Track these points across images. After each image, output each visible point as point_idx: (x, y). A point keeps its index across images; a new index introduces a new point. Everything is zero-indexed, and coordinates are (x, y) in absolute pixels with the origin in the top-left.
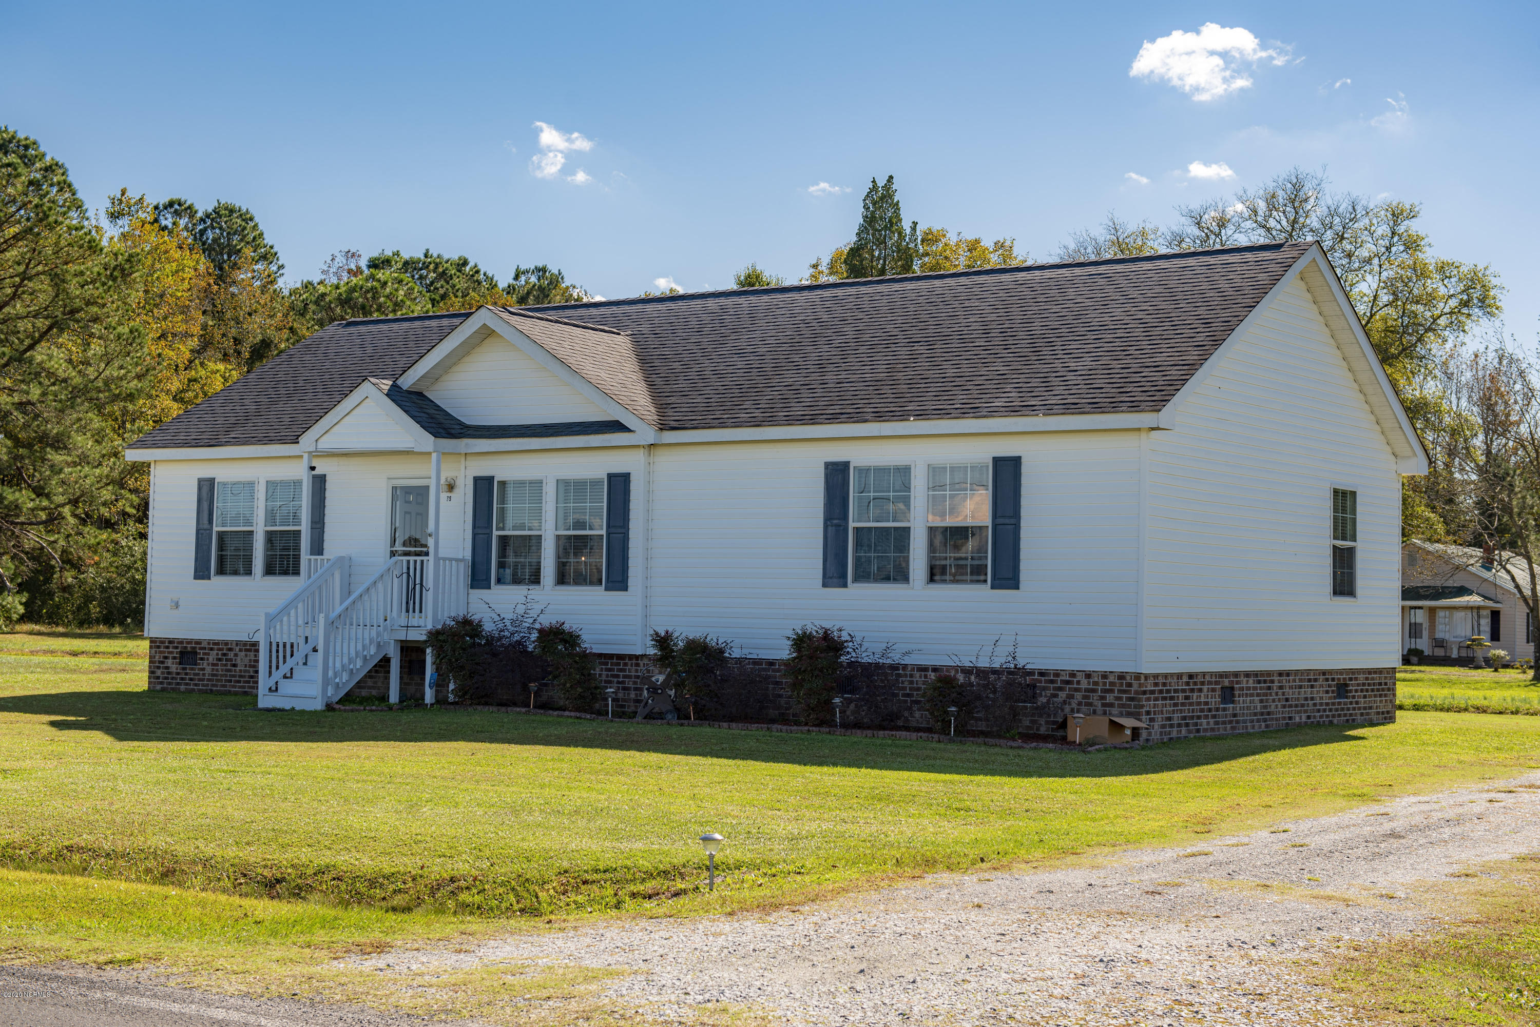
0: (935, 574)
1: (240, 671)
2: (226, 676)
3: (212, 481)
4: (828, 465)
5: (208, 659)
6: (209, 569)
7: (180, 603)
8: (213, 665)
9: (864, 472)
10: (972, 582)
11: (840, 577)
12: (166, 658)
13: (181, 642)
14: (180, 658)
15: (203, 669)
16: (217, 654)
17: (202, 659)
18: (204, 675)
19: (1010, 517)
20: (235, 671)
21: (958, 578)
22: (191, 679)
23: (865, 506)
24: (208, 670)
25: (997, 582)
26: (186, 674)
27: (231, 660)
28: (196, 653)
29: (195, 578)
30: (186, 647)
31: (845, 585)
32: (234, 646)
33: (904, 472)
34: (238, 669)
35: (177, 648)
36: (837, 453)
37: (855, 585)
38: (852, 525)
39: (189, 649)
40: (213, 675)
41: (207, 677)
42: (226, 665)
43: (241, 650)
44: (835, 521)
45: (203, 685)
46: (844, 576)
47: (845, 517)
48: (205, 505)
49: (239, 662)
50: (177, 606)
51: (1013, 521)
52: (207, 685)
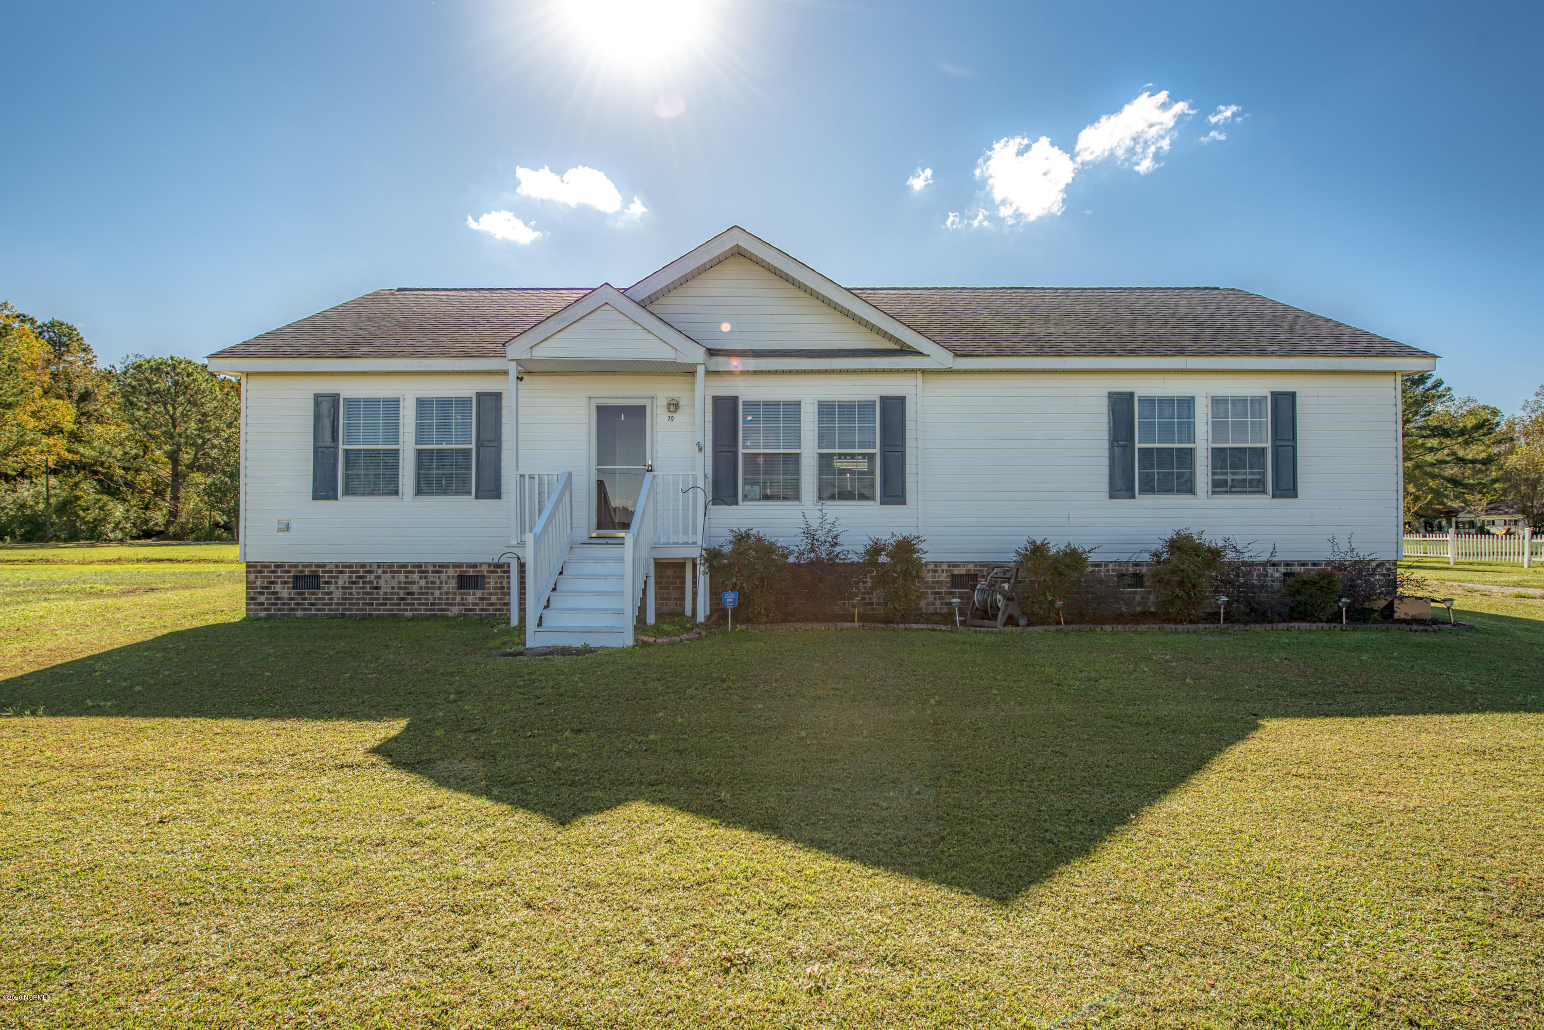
0: (1219, 487)
1: (386, 593)
2: (365, 599)
3: (335, 398)
4: (1111, 395)
5: (336, 583)
6: (335, 489)
7: (291, 525)
8: (343, 588)
9: (1148, 402)
10: (1251, 492)
11: (1128, 490)
12: (273, 583)
13: (295, 565)
14: (294, 582)
15: (331, 593)
16: (350, 577)
17: (327, 583)
18: (331, 599)
19: (1289, 440)
20: (377, 594)
21: (1233, 490)
22: (312, 604)
23: (1148, 428)
24: (337, 594)
25: (1278, 492)
26: (305, 599)
27: (371, 582)
28: (318, 577)
29: (314, 498)
30: (302, 571)
31: (1133, 497)
32: (374, 568)
33: (1189, 402)
34: (381, 591)
35: (288, 572)
36: (1122, 385)
37: (1142, 496)
38: (1137, 445)
39: (307, 573)
40: (343, 599)
41: (336, 601)
42: (363, 588)
43: (384, 572)
44: (1122, 443)
45: (330, 610)
46: (1132, 489)
47: (1132, 439)
48: (327, 423)
49: (382, 583)
50: (288, 528)
51: (1291, 443)
52: (337, 610)
